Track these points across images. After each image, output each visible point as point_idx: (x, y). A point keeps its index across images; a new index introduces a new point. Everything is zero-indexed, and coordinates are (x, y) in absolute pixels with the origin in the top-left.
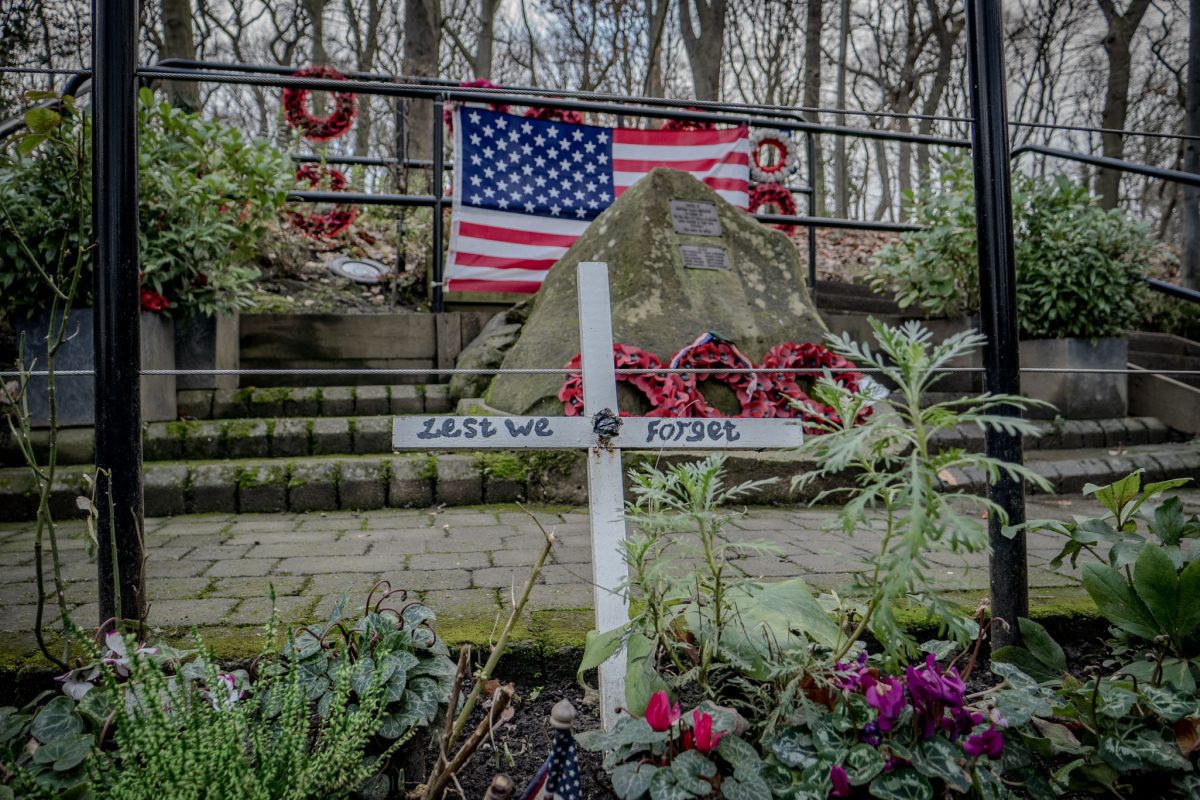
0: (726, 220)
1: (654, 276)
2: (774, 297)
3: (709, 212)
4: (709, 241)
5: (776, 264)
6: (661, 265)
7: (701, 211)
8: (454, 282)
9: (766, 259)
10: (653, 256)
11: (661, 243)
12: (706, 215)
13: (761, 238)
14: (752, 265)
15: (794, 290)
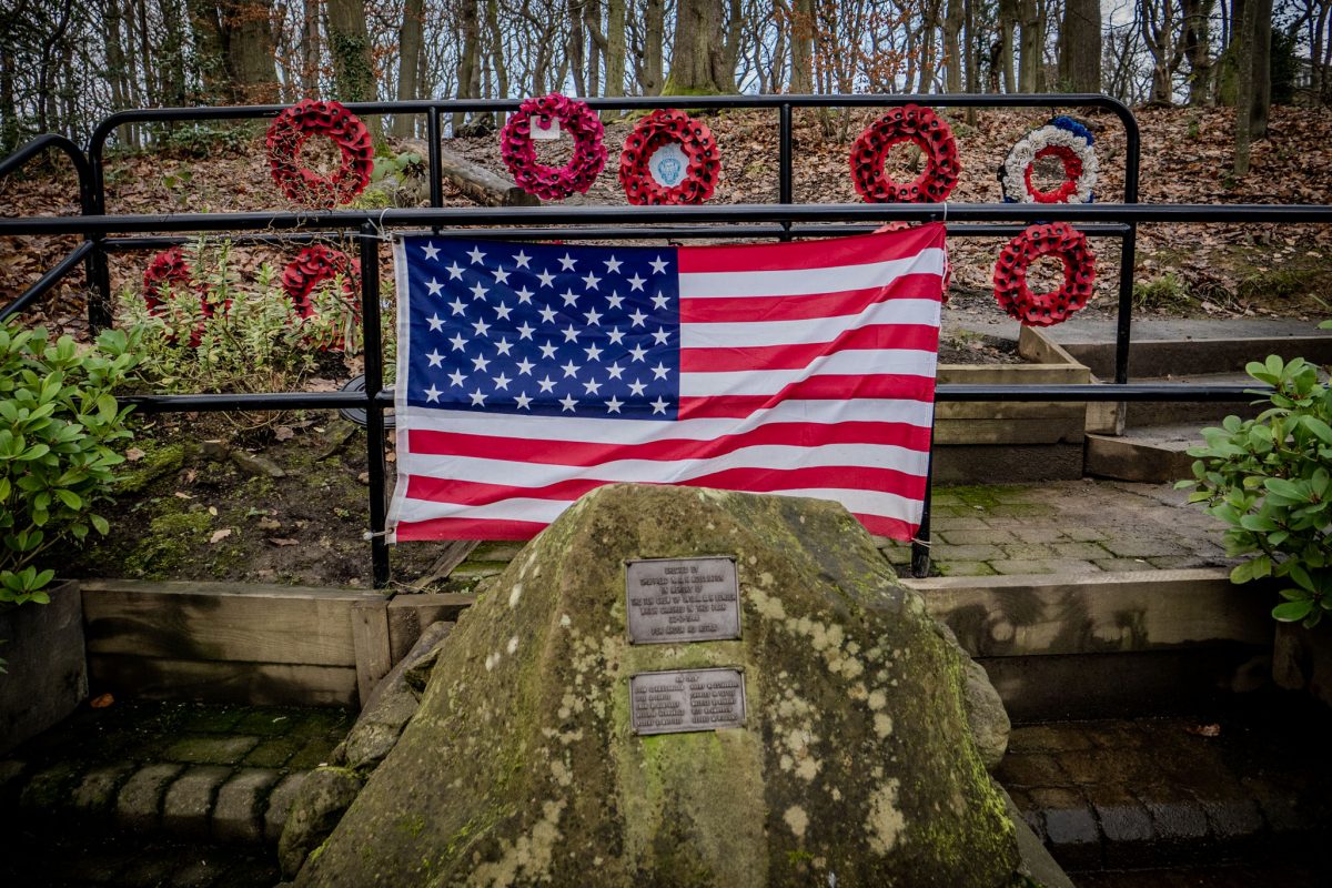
0: (757, 596)
1: (557, 767)
2: (836, 795)
3: (719, 579)
4: (708, 654)
5: (862, 696)
6: (579, 736)
7: (700, 580)
8: (403, 527)
9: (840, 683)
10: (564, 714)
11: (589, 677)
12: (711, 589)
13: (836, 631)
14: (802, 706)
15: (891, 770)
